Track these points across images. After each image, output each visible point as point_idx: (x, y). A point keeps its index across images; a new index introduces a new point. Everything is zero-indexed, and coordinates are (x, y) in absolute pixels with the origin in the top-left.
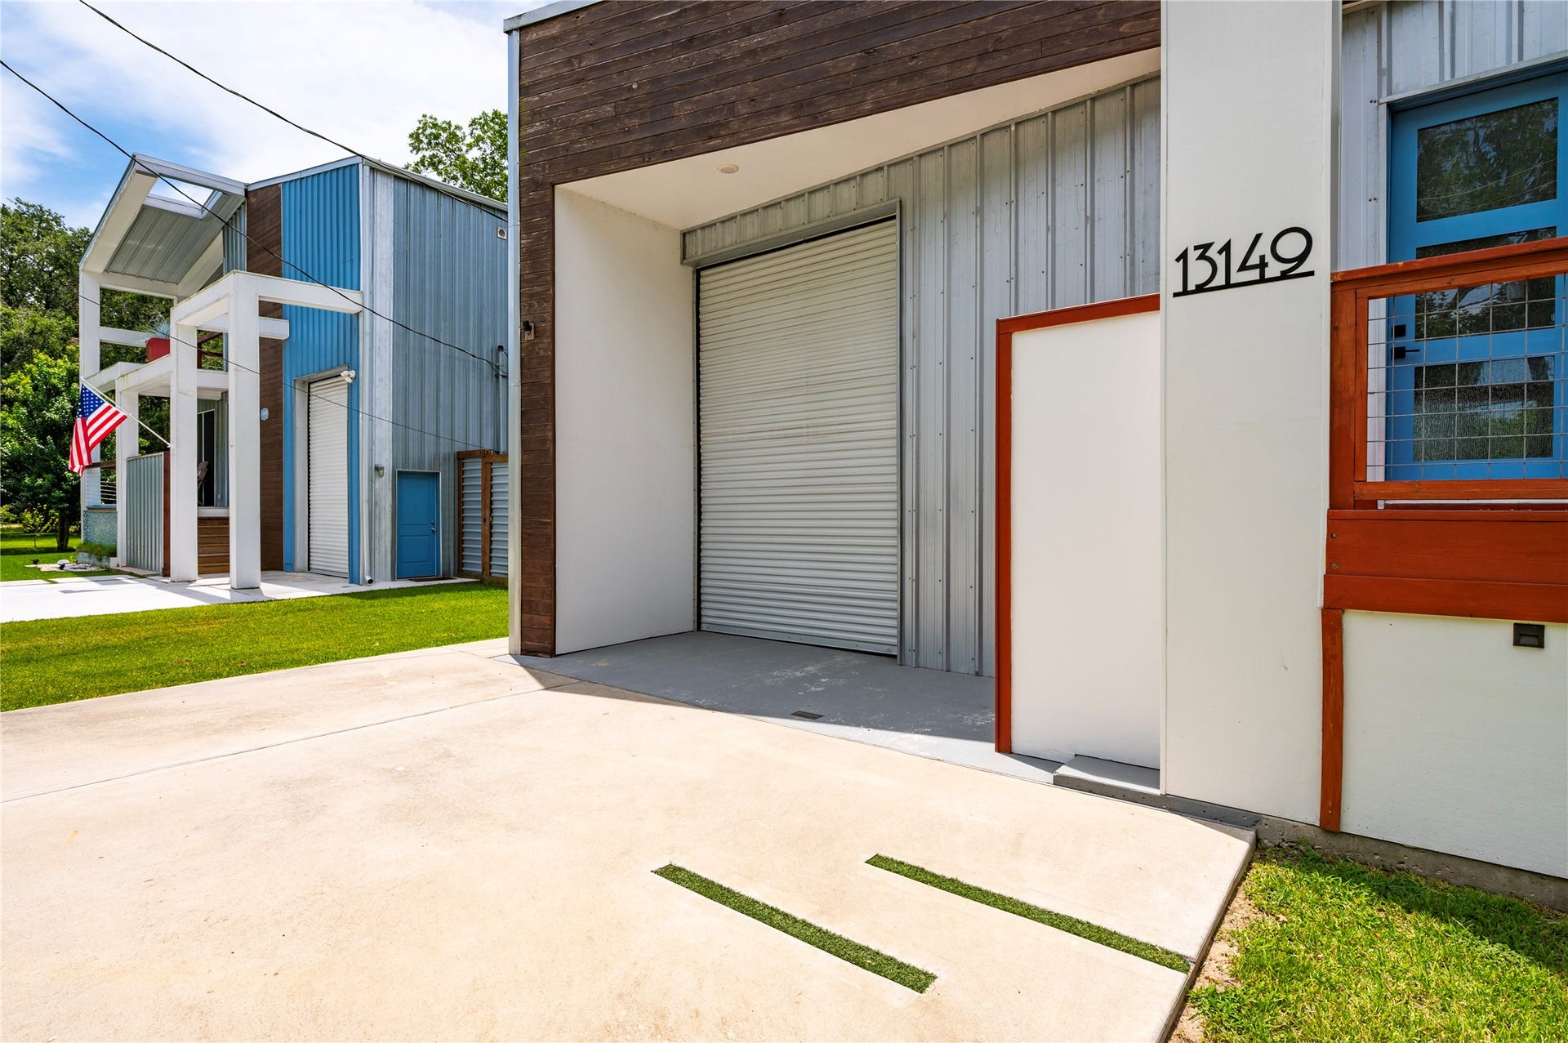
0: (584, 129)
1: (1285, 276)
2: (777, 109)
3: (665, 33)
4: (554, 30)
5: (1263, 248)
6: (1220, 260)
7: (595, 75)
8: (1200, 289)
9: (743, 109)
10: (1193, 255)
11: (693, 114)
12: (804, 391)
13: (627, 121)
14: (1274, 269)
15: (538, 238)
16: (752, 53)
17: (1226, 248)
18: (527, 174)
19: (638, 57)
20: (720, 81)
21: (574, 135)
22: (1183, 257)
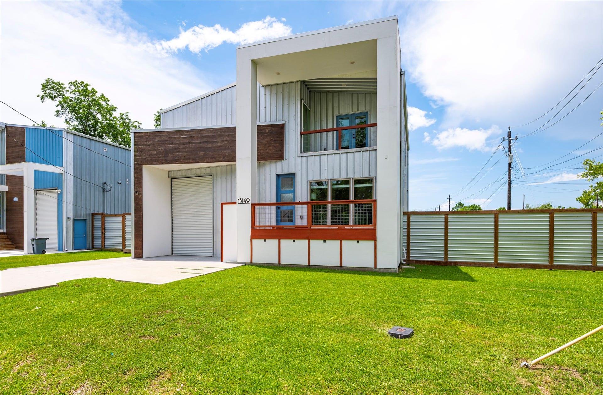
0: (149, 155)
1: (247, 203)
2: (189, 159)
3: (167, 141)
4: (143, 134)
5: (246, 200)
6: (242, 200)
7: (152, 145)
8: (240, 203)
9: (183, 158)
10: (240, 199)
11: (173, 157)
12: (195, 206)
13: (159, 155)
14: (247, 202)
15: (139, 175)
16: (184, 148)
17: (242, 199)
18: (136, 162)
19: (162, 144)
20: (178, 152)
21: (147, 156)
22: (239, 199)
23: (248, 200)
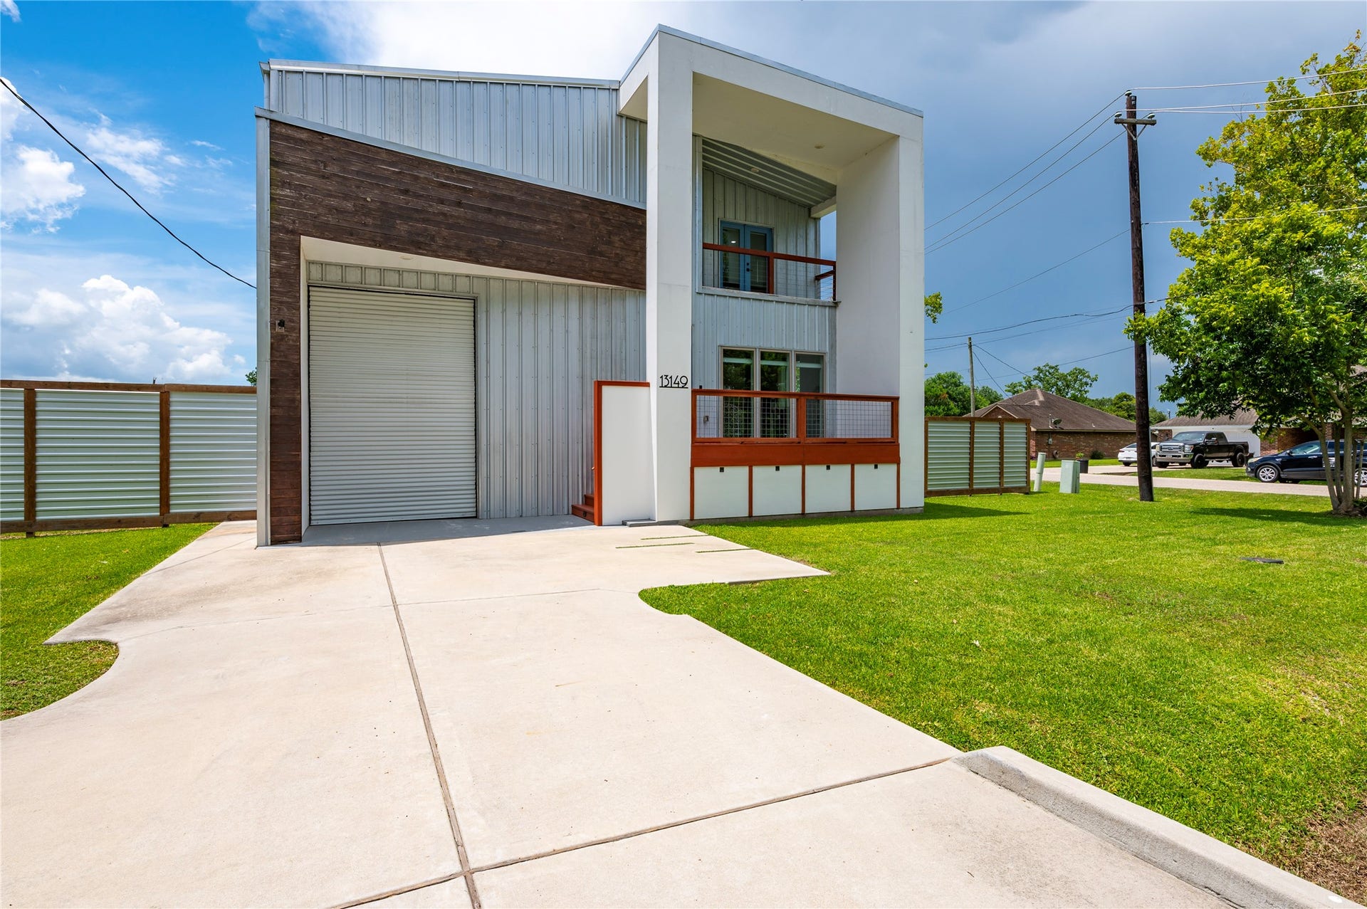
0: (330, 210)
1: (683, 387)
2: (458, 248)
3: (387, 179)
4: (304, 136)
5: (678, 379)
6: (670, 380)
7: (339, 180)
8: (666, 386)
9: (440, 242)
10: (664, 377)
11: (409, 232)
13: (363, 218)
14: (681, 385)
15: (288, 266)
16: (444, 215)
17: (671, 377)
18: (277, 220)
19: (370, 183)
20: (424, 221)
21: (321, 210)
23: (684, 380)
